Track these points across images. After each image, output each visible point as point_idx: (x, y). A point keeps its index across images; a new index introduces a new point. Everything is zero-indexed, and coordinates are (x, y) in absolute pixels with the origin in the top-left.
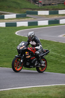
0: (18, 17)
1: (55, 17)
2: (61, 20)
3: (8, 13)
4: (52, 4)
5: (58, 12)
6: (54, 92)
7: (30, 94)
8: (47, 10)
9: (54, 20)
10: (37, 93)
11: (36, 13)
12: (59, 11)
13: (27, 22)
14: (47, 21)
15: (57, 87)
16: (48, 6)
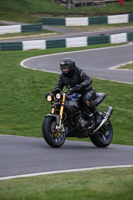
0: (25, 30)
1: (101, 30)
2: (112, 37)
3: (5, 22)
4: (95, 4)
5: (106, 19)
6: (101, 182)
7: (51, 187)
8: (84, 15)
9: (98, 35)
10: (65, 185)
11: (63, 23)
12: (109, 17)
13: (44, 42)
14: (85, 38)
15: (105, 172)
16: (86, 8)
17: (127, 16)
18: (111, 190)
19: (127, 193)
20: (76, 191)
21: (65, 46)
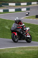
1: (19, 7)
8: (14, 2)
10: (8, 52)
11: (8, 5)
12: (21, 3)
13: (2, 10)
14: (14, 9)
15: (20, 48)
17: (26, 3)
18: (21, 53)
19: (26, 54)
20: (12, 54)
21: (8, 11)
